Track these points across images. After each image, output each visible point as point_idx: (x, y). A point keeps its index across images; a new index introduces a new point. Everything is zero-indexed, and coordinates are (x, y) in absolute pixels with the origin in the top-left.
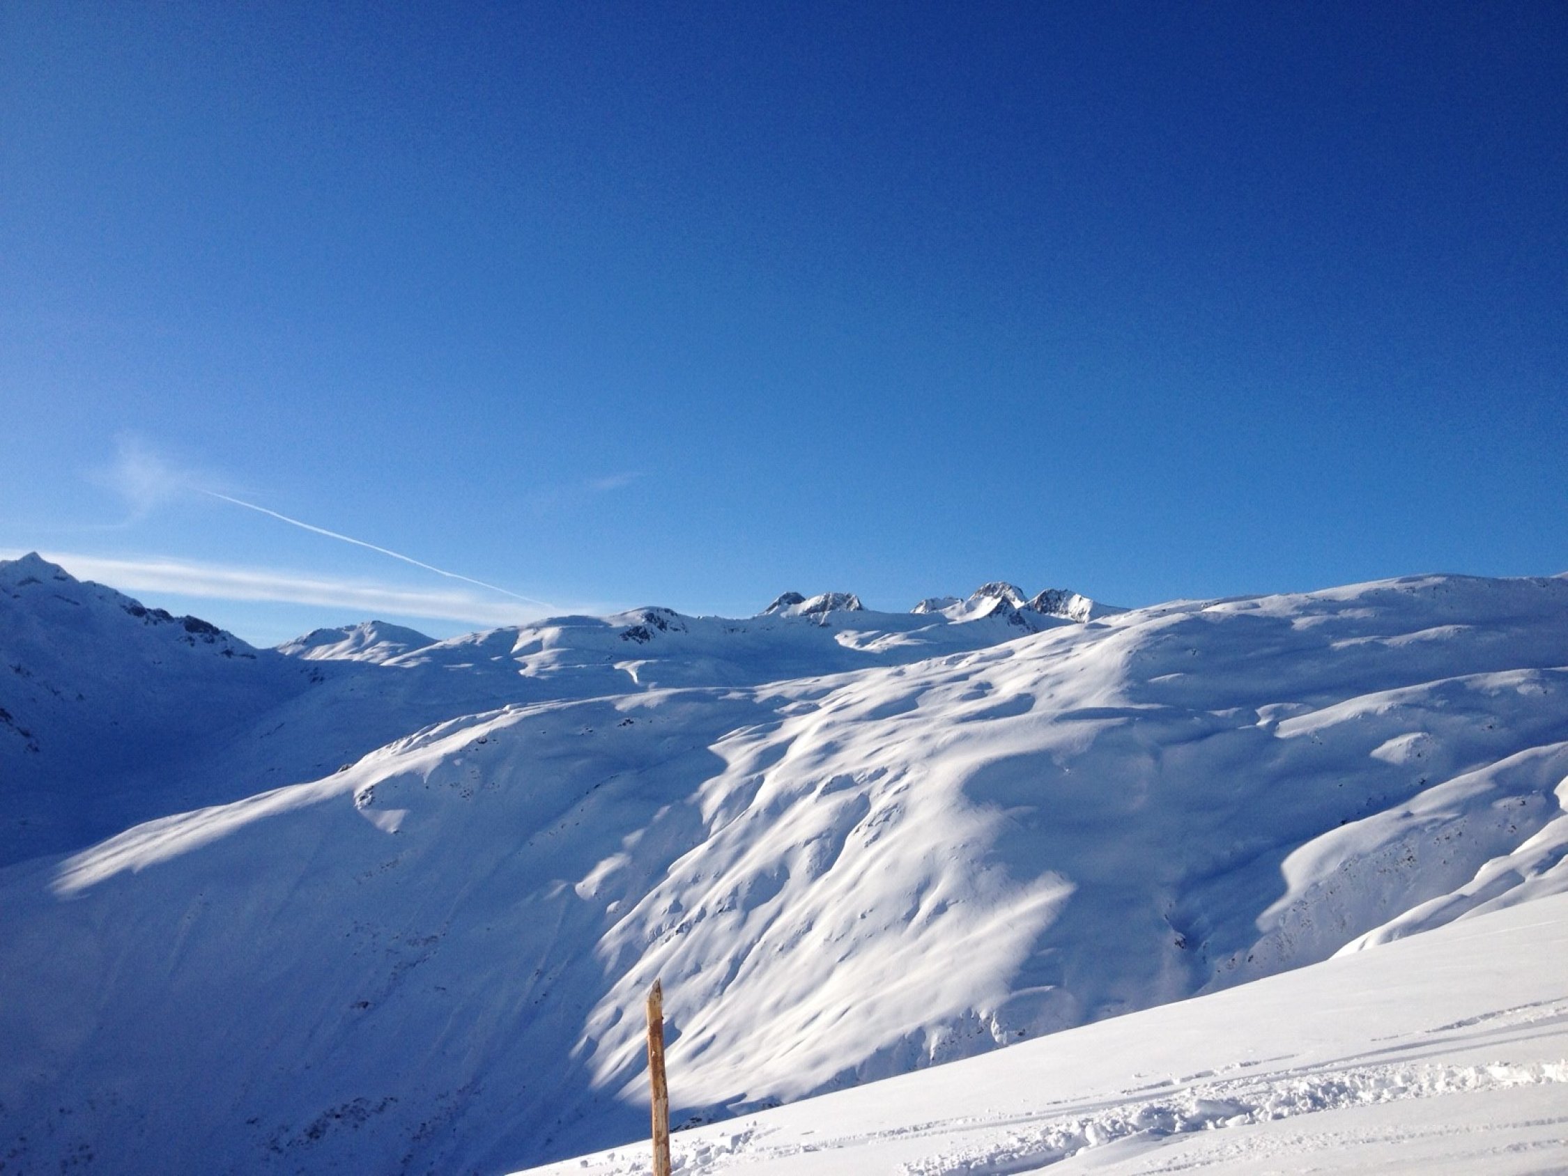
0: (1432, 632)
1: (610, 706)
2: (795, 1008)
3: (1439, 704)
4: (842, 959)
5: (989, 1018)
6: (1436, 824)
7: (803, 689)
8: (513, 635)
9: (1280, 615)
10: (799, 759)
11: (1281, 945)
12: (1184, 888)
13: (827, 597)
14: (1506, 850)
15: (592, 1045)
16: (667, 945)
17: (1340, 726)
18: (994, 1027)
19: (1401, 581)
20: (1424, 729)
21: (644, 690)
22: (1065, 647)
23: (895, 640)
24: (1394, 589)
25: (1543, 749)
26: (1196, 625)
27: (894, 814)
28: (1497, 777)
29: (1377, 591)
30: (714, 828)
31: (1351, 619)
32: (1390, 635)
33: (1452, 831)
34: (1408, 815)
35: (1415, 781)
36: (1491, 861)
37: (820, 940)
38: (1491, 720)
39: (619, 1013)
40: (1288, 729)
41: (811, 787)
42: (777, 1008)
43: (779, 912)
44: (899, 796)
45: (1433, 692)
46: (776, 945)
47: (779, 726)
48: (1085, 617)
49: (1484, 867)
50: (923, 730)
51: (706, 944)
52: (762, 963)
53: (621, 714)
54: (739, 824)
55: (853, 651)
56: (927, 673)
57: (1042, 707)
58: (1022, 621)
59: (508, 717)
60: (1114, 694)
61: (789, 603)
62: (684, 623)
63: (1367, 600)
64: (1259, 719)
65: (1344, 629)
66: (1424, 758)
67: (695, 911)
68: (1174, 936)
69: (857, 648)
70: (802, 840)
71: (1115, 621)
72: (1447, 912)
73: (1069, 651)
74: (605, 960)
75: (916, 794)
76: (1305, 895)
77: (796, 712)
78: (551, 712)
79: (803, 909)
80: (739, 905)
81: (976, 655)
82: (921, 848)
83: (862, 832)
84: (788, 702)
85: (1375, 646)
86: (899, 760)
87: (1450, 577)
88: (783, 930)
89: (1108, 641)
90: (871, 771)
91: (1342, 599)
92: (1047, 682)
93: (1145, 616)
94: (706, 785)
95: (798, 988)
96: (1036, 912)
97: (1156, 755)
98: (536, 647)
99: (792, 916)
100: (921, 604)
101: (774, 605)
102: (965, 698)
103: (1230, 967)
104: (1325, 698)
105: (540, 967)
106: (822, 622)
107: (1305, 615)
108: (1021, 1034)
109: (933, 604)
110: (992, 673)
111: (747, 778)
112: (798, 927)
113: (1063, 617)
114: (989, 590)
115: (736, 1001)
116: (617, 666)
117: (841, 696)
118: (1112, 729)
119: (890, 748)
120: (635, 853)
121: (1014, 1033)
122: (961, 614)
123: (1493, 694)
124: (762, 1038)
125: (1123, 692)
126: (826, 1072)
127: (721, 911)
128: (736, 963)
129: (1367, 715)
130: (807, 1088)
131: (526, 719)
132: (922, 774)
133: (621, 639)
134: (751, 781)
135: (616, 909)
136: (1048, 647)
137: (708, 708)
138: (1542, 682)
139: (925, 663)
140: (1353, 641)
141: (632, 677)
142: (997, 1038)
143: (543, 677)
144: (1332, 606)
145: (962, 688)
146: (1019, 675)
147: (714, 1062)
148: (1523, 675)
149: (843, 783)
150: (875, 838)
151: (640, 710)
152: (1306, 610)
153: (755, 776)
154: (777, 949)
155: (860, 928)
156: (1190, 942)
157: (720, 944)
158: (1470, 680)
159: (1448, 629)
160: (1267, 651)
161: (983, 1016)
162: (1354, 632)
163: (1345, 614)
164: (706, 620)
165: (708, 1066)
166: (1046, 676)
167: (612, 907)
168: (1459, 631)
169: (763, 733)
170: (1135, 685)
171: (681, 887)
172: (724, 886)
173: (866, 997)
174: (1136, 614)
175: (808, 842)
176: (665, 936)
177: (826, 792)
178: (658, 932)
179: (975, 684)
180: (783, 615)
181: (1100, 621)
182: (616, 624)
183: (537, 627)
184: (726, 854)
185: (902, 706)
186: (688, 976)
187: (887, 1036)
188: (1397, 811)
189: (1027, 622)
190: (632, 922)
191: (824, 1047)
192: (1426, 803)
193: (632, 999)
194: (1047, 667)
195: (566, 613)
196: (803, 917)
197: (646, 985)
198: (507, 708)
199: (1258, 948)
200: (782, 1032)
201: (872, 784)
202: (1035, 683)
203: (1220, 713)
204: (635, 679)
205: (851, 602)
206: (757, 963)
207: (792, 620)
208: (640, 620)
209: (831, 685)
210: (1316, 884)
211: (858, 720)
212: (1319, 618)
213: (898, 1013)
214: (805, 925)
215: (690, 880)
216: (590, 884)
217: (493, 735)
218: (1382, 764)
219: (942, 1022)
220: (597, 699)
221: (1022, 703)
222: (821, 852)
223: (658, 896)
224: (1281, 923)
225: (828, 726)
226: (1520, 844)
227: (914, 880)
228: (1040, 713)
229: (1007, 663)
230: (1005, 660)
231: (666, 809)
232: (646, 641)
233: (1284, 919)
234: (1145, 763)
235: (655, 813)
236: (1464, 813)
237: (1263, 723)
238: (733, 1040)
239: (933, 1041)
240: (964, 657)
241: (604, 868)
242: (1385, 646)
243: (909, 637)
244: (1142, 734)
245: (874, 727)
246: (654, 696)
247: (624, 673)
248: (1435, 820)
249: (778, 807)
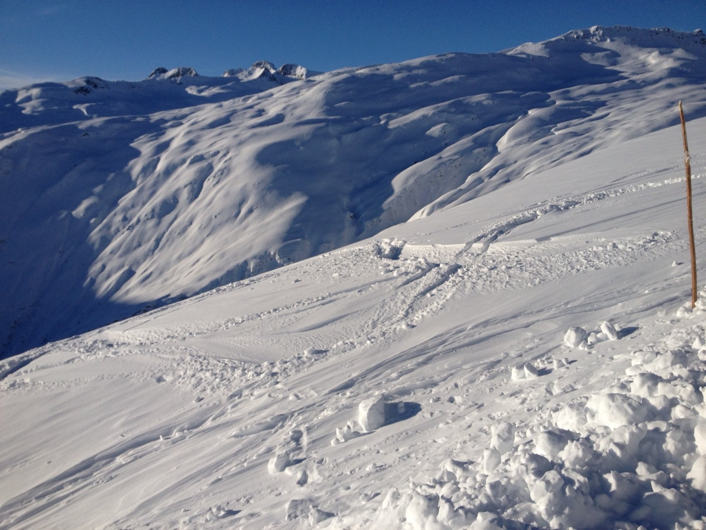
0: (449, 79)
1: (75, 127)
2: (188, 258)
3: (453, 110)
4: (208, 236)
5: (275, 254)
6: (451, 161)
7: (174, 115)
8: (15, 93)
9: (388, 73)
10: (176, 149)
11: (391, 214)
12: (353, 194)
13: (179, 69)
14: (478, 170)
15: (93, 281)
16: (122, 236)
17: (414, 122)
18: (277, 257)
19: (438, 56)
20: (446, 121)
21: (90, 118)
22: (296, 91)
23: (215, 90)
24: (434, 60)
25: (492, 128)
26: (353, 79)
27: (226, 171)
28: (475, 140)
29: (428, 61)
30: (139, 182)
31: (417, 75)
32: (432, 81)
33: (457, 163)
34: (440, 158)
35: (443, 143)
36: (472, 175)
37: (197, 228)
38: (473, 116)
39: (104, 267)
40: (393, 124)
41: (184, 161)
42: (180, 258)
43: (176, 218)
44: (226, 164)
45: (450, 105)
46: (176, 232)
47: (164, 133)
48: (304, 77)
49: (469, 177)
50: (235, 132)
51: (142, 234)
52: (170, 240)
53: (81, 131)
54: (151, 180)
55: (195, 96)
56: (234, 105)
57: (288, 120)
58: (275, 80)
59: (21, 134)
60: (320, 113)
61: (160, 73)
62: (107, 84)
63: (424, 65)
64: (381, 121)
65: (414, 79)
66: (446, 134)
67: (135, 220)
68: (349, 215)
69: (197, 94)
70: (183, 185)
71: (318, 78)
72: (455, 196)
73: (298, 93)
74: (93, 244)
75: (234, 162)
76: (401, 194)
77: (172, 126)
78: (44, 132)
79: (186, 216)
80: (156, 216)
81: (255, 96)
82: (239, 186)
83: (211, 180)
84: (166, 121)
85: (427, 86)
86: (224, 147)
87: (457, 54)
88: (179, 225)
89: (315, 88)
90: (212, 153)
91: (413, 65)
92: (290, 108)
93: (331, 75)
94: (131, 163)
95: (188, 249)
96: (291, 209)
97: (339, 139)
98: (28, 99)
99: (182, 219)
100: (226, 72)
101: (153, 74)
102: (253, 117)
103: (372, 225)
104: (408, 110)
105: (61, 249)
106: (178, 82)
107: (399, 73)
108: (288, 259)
109: (232, 72)
110: (264, 104)
111: (152, 159)
112: (185, 223)
113: (294, 77)
114: (258, 65)
115: (160, 258)
116: (75, 107)
117: (193, 118)
118: (320, 128)
119: (220, 141)
120: (100, 196)
121: (286, 259)
122: (246, 76)
123: (473, 105)
124: (174, 271)
125: (323, 111)
126: (205, 282)
127: (147, 219)
128: (158, 241)
129: (424, 117)
130: (197, 289)
131: (32, 135)
132: (236, 152)
133: (74, 93)
134: (154, 160)
135: (95, 222)
136: (289, 92)
137: (126, 126)
138: (492, 99)
139: (232, 101)
140: (418, 84)
141: (83, 112)
142: (279, 262)
143: (35, 114)
144: (409, 68)
145: (251, 112)
146: (277, 105)
147: (153, 283)
148: (485, 96)
149: (199, 159)
150: (218, 182)
151: (91, 128)
152: (399, 70)
153: (155, 157)
154: (177, 233)
155: (214, 222)
156: (356, 217)
157: (149, 233)
158: (464, 99)
159: (456, 77)
160: (383, 90)
161: (272, 253)
162: (419, 80)
163: (415, 72)
164: (118, 83)
165: (151, 284)
166: (289, 106)
167: (92, 221)
168: (460, 78)
169: (157, 137)
170: (328, 108)
171: (126, 210)
172: (148, 208)
173: (220, 250)
174: (327, 75)
175: (186, 186)
176: (122, 232)
177: (192, 163)
178: (118, 230)
179: (257, 110)
180: (158, 79)
181: (311, 78)
182: (71, 86)
183: (28, 89)
184: (146, 194)
185: (224, 121)
186: (135, 248)
187: (232, 265)
188: (436, 157)
189: (278, 80)
190: (104, 227)
191: (204, 272)
192: (448, 152)
193: (109, 260)
194: (289, 101)
195: (43, 81)
196: (187, 219)
197: (115, 254)
198: (20, 130)
199: (383, 216)
200: (183, 268)
201: (213, 158)
202: (284, 109)
203: (365, 119)
204: (85, 113)
205: (191, 72)
206: (168, 240)
207: (163, 82)
208: (84, 84)
209: (187, 113)
210: (405, 189)
211: (203, 129)
212: (404, 74)
213: (235, 255)
214: (189, 223)
215: (130, 206)
216: (80, 211)
217: (15, 144)
218: (430, 137)
219: (255, 257)
220: (68, 124)
221: (279, 118)
222: (192, 190)
223: (115, 214)
224: (391, 206)
225: (189, 133)
226: (482, 167)
227: (238, 200)
228: (288, 122)
229: (271, 100)
230: (270, 98)
231: (112, 175)
232: (88, 95)
233: (393, 204)
234: (334, 143)
235: (108, 176)
236: (462, 156)
237: (382, 122)
238: (161, 273)
239: (252, 265)
240: (250, 98)
241: (85, 204)
242: (431, 86)
243: (223, 88)
244: (332, 130)
245: (211, 132)
246: (97, 121)
247: (79, 111)
248: (451, 159)
249: (169, 171)
